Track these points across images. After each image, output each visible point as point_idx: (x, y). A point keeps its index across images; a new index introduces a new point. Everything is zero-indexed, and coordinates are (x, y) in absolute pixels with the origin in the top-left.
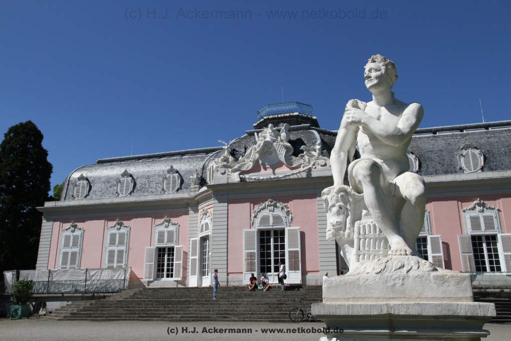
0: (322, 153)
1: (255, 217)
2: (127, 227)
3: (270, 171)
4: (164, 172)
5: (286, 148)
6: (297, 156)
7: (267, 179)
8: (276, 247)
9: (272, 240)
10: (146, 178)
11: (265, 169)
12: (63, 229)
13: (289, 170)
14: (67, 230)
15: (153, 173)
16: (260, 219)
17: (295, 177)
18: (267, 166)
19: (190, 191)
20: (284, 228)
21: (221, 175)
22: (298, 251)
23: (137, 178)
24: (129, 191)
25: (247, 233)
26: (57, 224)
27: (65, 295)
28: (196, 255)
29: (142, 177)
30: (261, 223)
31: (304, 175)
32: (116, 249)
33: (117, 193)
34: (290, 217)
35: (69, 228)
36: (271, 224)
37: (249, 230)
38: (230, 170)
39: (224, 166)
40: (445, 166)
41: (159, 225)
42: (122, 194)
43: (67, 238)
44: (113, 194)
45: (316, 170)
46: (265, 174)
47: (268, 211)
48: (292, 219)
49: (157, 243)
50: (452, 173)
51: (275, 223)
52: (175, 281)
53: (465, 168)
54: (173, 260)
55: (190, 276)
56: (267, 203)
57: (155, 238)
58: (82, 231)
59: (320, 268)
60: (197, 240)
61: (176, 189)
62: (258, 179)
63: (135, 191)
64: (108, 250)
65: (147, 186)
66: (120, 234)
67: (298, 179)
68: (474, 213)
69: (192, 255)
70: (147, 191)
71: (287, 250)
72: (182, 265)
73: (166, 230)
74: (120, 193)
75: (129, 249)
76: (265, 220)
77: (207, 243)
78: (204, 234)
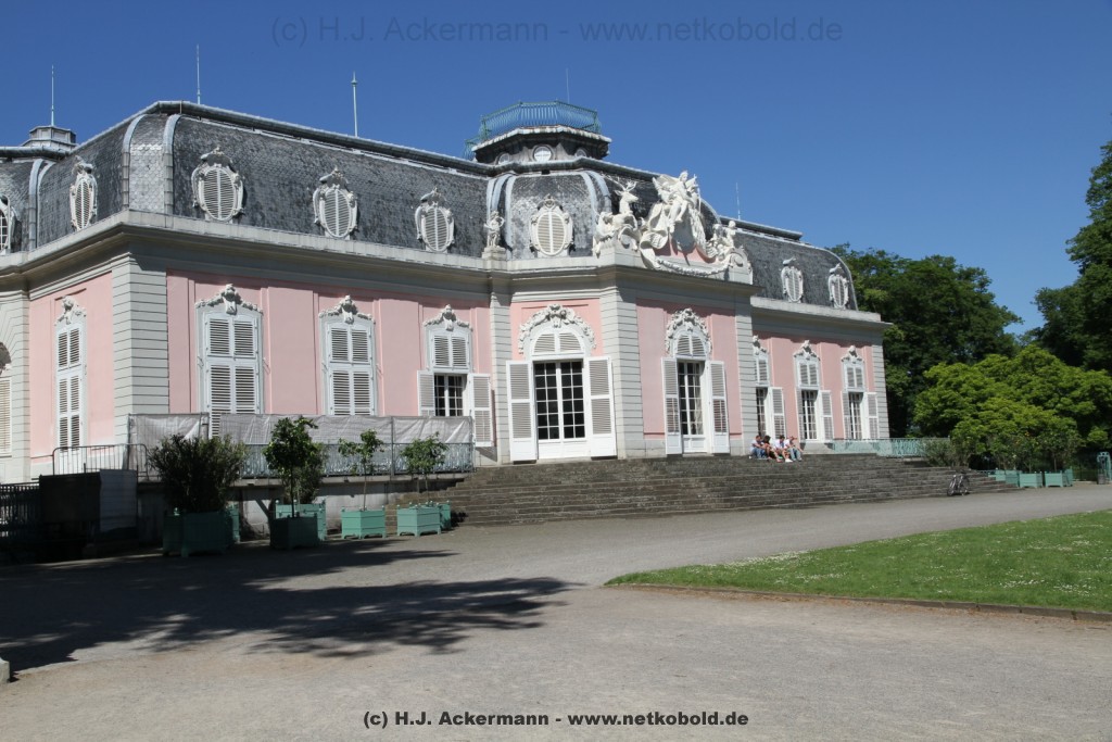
1: (671, 337)
2: (366, 318)
3: (681, 256)
7: (693, 273)
8: (691, 392)
9: (686, 378)
11: (676, 251)
12: (199, 302)
13: (701, 261)
14: (212, 305)
16: (677, 341)
18: (679, 248)
20: (704, 362)
21: (622, 247)
22: (723, 401)
25: (665, 364)
26: (179, 284)
28: (527, 396)
30: (679, 349)
31: (721, 276)
32: (351, 369)
33: (318, 224)
34: (710, 344)
35: (220, 301)
36: (690, 352)
37: (669, 359)
39: (627, 232)
41: (435, 323)
42: (334, 231)
43: (218, 329)
44: (309, 225)
45: (733, 270)
46: (676, 261)
47: (686, 329)
48: (711, 347)
49: (434, 364)
50: (780, 299)
51: (694, 351)
52: (477, 449)
53: (789, 294)
54: (461, 403)
55: (512, 439)
56: (683, 315)
57: (429, 352)
58: (258, 314)
59: (742, 430)
60: (526, 366)
61: (447, 244)
63: (361, 229)
64: (330, 372)
65: (386, 222)
66: (355, 334)
68: (803, 360)
69: (514, 396)
71: (706, 397)
72: (491, 415)
73: (450, 336)
74: (326, 226)
75: (377, 371)
76: (683, 342)
77: (558, 373)
78: (558, 354)
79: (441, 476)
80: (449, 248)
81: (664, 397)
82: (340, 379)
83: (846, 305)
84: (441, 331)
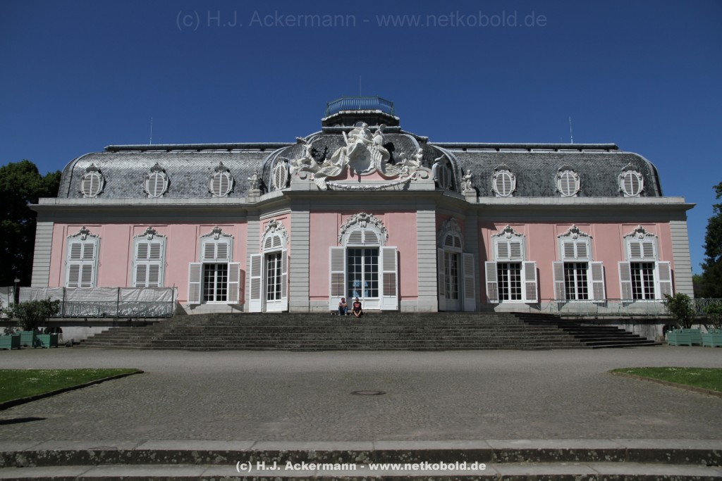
0: (423, 163)
1: (343, 233)
2: (162, 236)
3: (356, 179)
4: (209, 169)
5: (382, 153)
6: (394, 164)
7: (361, 189)
8: (367, 269)
10: (185, 176)
11: (353, 175)
12: (69, 236)
13: (383, 180)
14: (74, 236)
15: (195, 170)
16: (349, 235)
17: (392, 188)
18: (355, 172)
19: (249, 196)
20: (379, 248)
21: (301, 180)
22: (394, 274)
23: (173, 174)
24: (163, 191)
25: (333, 251)
26: (60, 227)
27: (89, 320)
28: (258, 275)
29: (180, 174)
30: (351, 240)
31: (401, 187)
32: (148, 263)
33: (145, 192)
34: (386, 235)
35: (79, 234)
36: (363, 242)
37: (336, 247)
38: (313, 174)
39: (305, 169)
40: (542, 188)
41: (207, 236)
42: (153, 193)
43: (76, 248)
44: (139, 193)
45: (416, 182)
46: (346, 183)
47: (359, 226)
48: (387, 237)
49: (203, 258)
50: (549, 196)
51: (367, 240)
52: (229, 305)
53: (562, 191)
54: (225, 279)
55: (250, 300)
57: (201, 252)
58: (98, 239)
59: (418, 294)
61: (227, 192)
62: (349, 188)
63: (170, 191)
64: (136, 265)
65: (187, 186)
66: (153, 245)
67: (394, 191)
68: (569, 240)
69: (253, 275)
70: (188, 193)
71: (381, 272)
72: (238, 286)
73: (216, 243)
74: (149, 192)
75: (166, 264)
76: (355, 236)
77: (276, 259)
78: (272, 249)
79: (147, 320)
80: (229, 194)
81: (331, 272)
82: (141, 269)
83: (642, 193)
84: (211, 240)
